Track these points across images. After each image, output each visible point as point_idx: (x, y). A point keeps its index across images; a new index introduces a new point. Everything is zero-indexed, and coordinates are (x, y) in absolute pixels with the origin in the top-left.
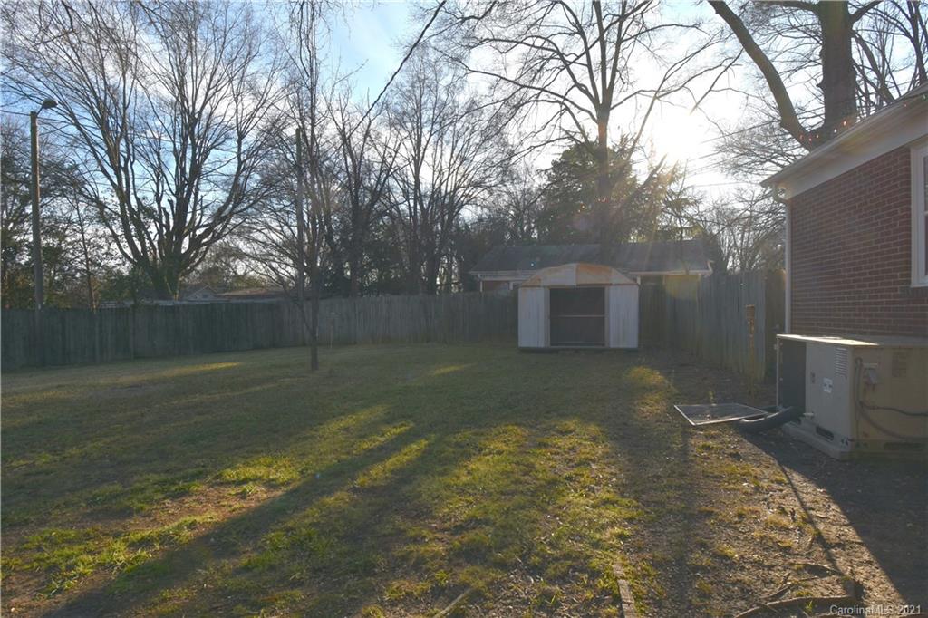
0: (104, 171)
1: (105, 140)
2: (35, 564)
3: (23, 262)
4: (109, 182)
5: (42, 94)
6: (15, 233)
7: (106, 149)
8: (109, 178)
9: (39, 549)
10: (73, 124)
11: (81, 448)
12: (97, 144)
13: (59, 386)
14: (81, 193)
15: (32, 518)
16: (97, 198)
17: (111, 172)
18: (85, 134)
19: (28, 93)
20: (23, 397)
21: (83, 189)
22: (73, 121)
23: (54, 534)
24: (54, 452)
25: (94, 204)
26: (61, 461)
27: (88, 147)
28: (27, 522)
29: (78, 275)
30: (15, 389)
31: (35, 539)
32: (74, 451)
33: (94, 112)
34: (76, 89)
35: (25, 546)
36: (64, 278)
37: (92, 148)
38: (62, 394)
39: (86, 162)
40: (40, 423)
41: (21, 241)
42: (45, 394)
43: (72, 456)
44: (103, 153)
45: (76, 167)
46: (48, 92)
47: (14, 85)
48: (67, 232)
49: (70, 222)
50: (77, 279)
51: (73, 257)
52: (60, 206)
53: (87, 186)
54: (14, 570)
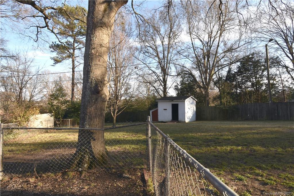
0: (287, 56)
1: (287, 46)
2: (285, 184)
3: (263, 89)
4: (289, 59)
5: (267, 38)
6: (261, 81)
7: (288, 48)
8: (289, 58)
9: (285, 179)
10: (277, 44)
11: (292, 149)
12: (285, 48)
13: (279, 127)
14: (280, 65)
15: (281, 168)
16: (285, 65)
17: (290, 55)
18: (280, 46)
19: (263, 40)
20: (269, 129)
21: (280, 64)
22: (276, 43)
23: (289, 176)
24: (283, 148)
25: (285, 67)
26: (285, 152)
27: (282, 50)
28: (279, 169)
29: (280, 91)
30: (266, 126)
31: (283, 175)
32: (289, 149)
33: (283, 38)
34: (277, 33)
35: (280, 176)
36: (276, 93)
37: (283, 50)
38: (281, 130)
39: (281, 54)
40: (276, 138)
41: (263, 83)
42: (275, 129)
43: (289, 151)
44: (286, 50)
45: (278, 57)
46: (268, 37)
47: (259, 39)
48: (276, 78)
49: (276, 75)
50: (280, 93)
51: (278, 86)
52: (273, 71)
53: (282, 62)
54: (278, 183)
